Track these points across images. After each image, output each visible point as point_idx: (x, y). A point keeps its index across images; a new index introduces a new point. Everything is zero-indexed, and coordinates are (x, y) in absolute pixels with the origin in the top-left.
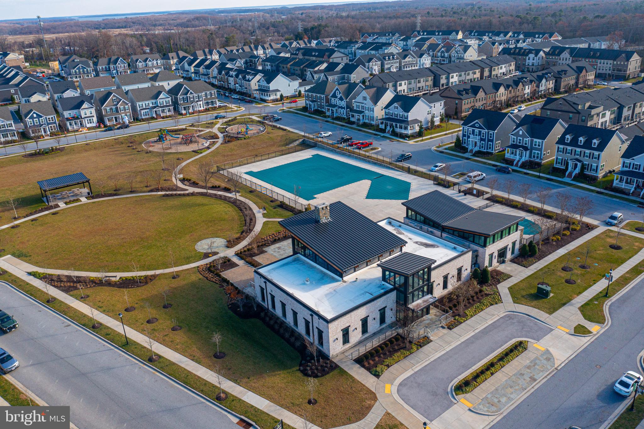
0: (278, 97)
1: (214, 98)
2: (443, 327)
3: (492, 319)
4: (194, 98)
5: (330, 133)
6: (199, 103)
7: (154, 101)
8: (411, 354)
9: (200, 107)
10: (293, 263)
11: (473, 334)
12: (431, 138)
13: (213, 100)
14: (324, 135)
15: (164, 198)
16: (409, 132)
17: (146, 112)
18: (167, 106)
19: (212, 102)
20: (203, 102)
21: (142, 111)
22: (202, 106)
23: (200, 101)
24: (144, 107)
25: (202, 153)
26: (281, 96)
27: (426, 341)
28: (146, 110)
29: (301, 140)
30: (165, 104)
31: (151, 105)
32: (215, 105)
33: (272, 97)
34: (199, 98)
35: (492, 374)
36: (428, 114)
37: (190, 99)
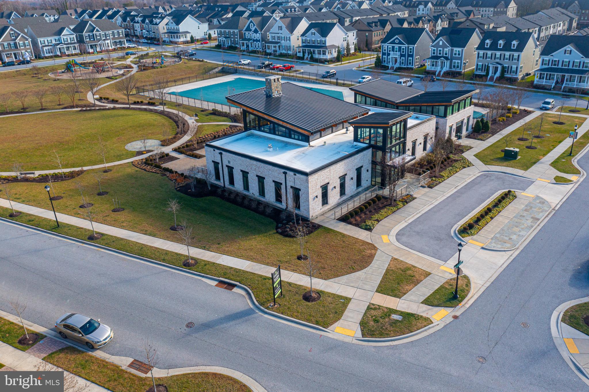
0: (189, 39)
1: (121, 38)
2: (423, 187)
3: (470, 178)
4: (100, 36)
5: (249, 61)
6: (107, 42)
7: (57, 38)
8: (398, 209)
9: (108, 46)
10: (248, 138)
11: (455, 190)
12: (349, 63)
13: (122, 40)
14: (243, 62)
15: (81, 112)
16: (328, 56)
17: (48, 49)
18: (71, 44)
19: (120, 42)
20: (110, 41)
21: (45, 48)
22: (109, 45)
23: (108, 40)
24: (47, 44)
25: (117, 79)
26: (192, 38)
28: (50, 47)
29: (220, 68)
30: (69, 41)
31: (54, 42)
32: (123, 45)
33: (182, 39)
34: (106, 37)
35: (492, 218)
36: (344, 41)
37: (96, 37)
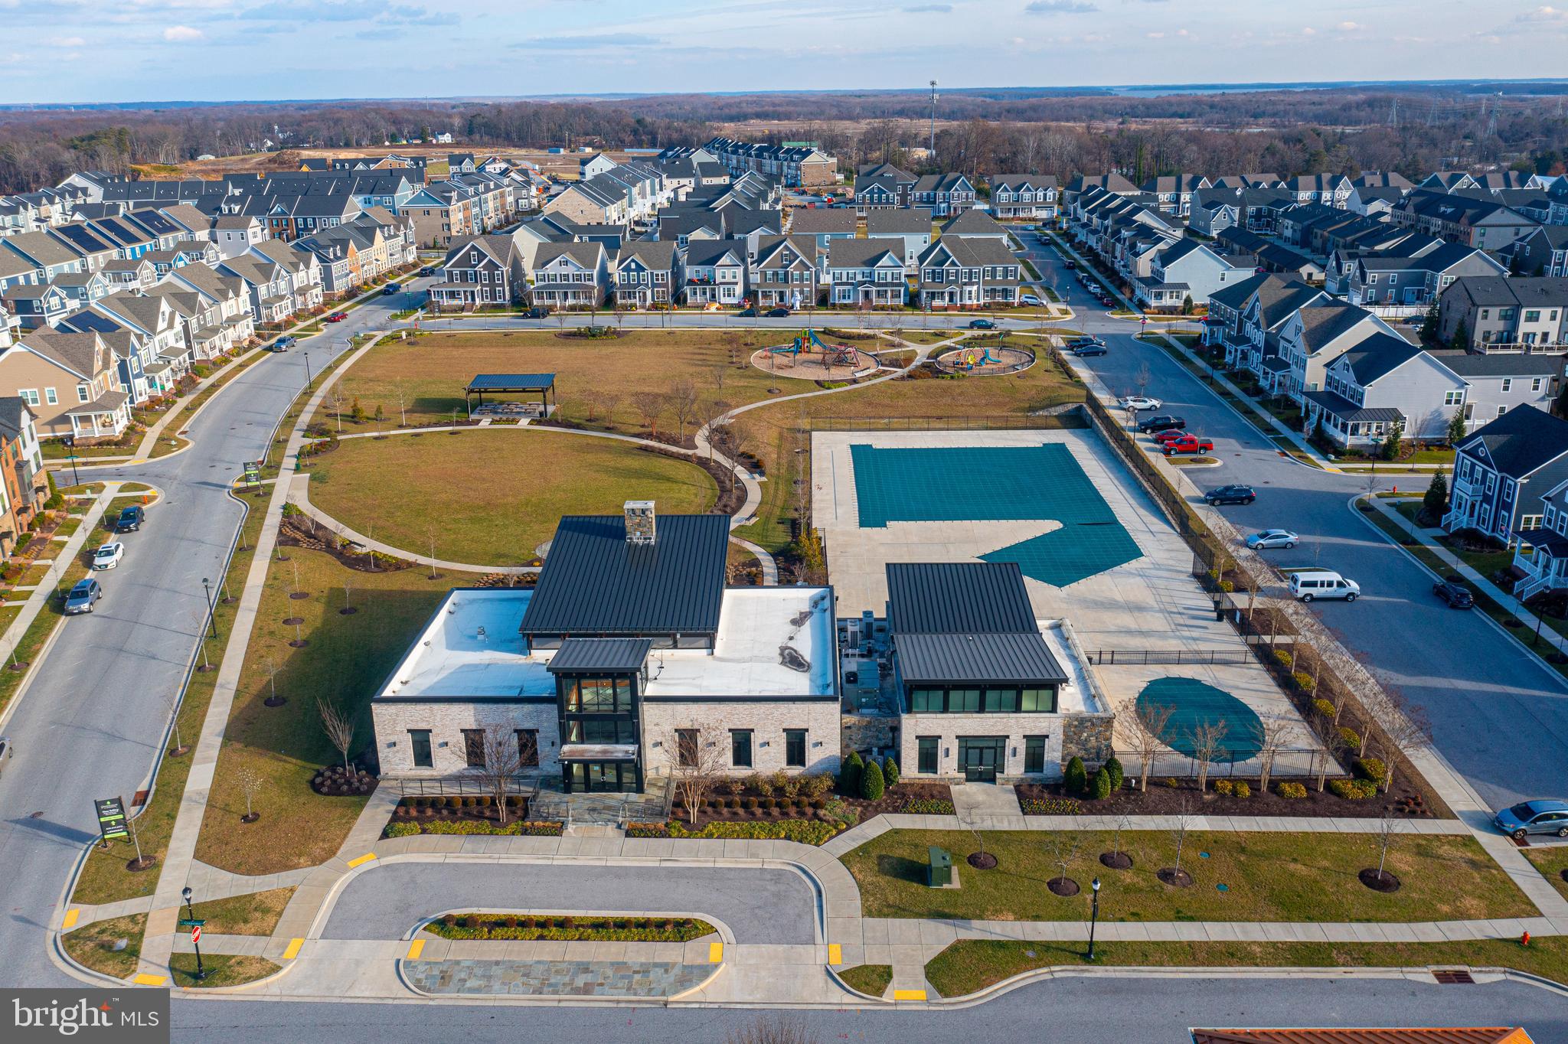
0: (1180, 303)
1: (1010, 283)
2: (619, 827)
4: (957, 276)
5: (1155, 402)
6: (967, 288)
7: (867, 270)
8: (491, 834)
9: (970, 298)
11: (657, 864)
12: (1411, 470)
13: (1009, 288)
14: (1131, 403)
15: (641, 452)
16: (1349, 441)
17: (844, 291)
18: (893, 284)
19: (1005, 291)
20: (979, 288)
21: (837, 288)
22: (973, 295)
23: (971, 284)
24: (844, 280)
25: (829, 388)
26: (1188, 301)
27: (557, 830)
28: (846, 288)
29: (1071, 407)
30: (889, 280)
31: (859, 278)
32: (1011, 300)
33: (1167, 301)
34: (970, 278)
35: (541, 937)
36: (1449, 402)
37: (948, 276)
